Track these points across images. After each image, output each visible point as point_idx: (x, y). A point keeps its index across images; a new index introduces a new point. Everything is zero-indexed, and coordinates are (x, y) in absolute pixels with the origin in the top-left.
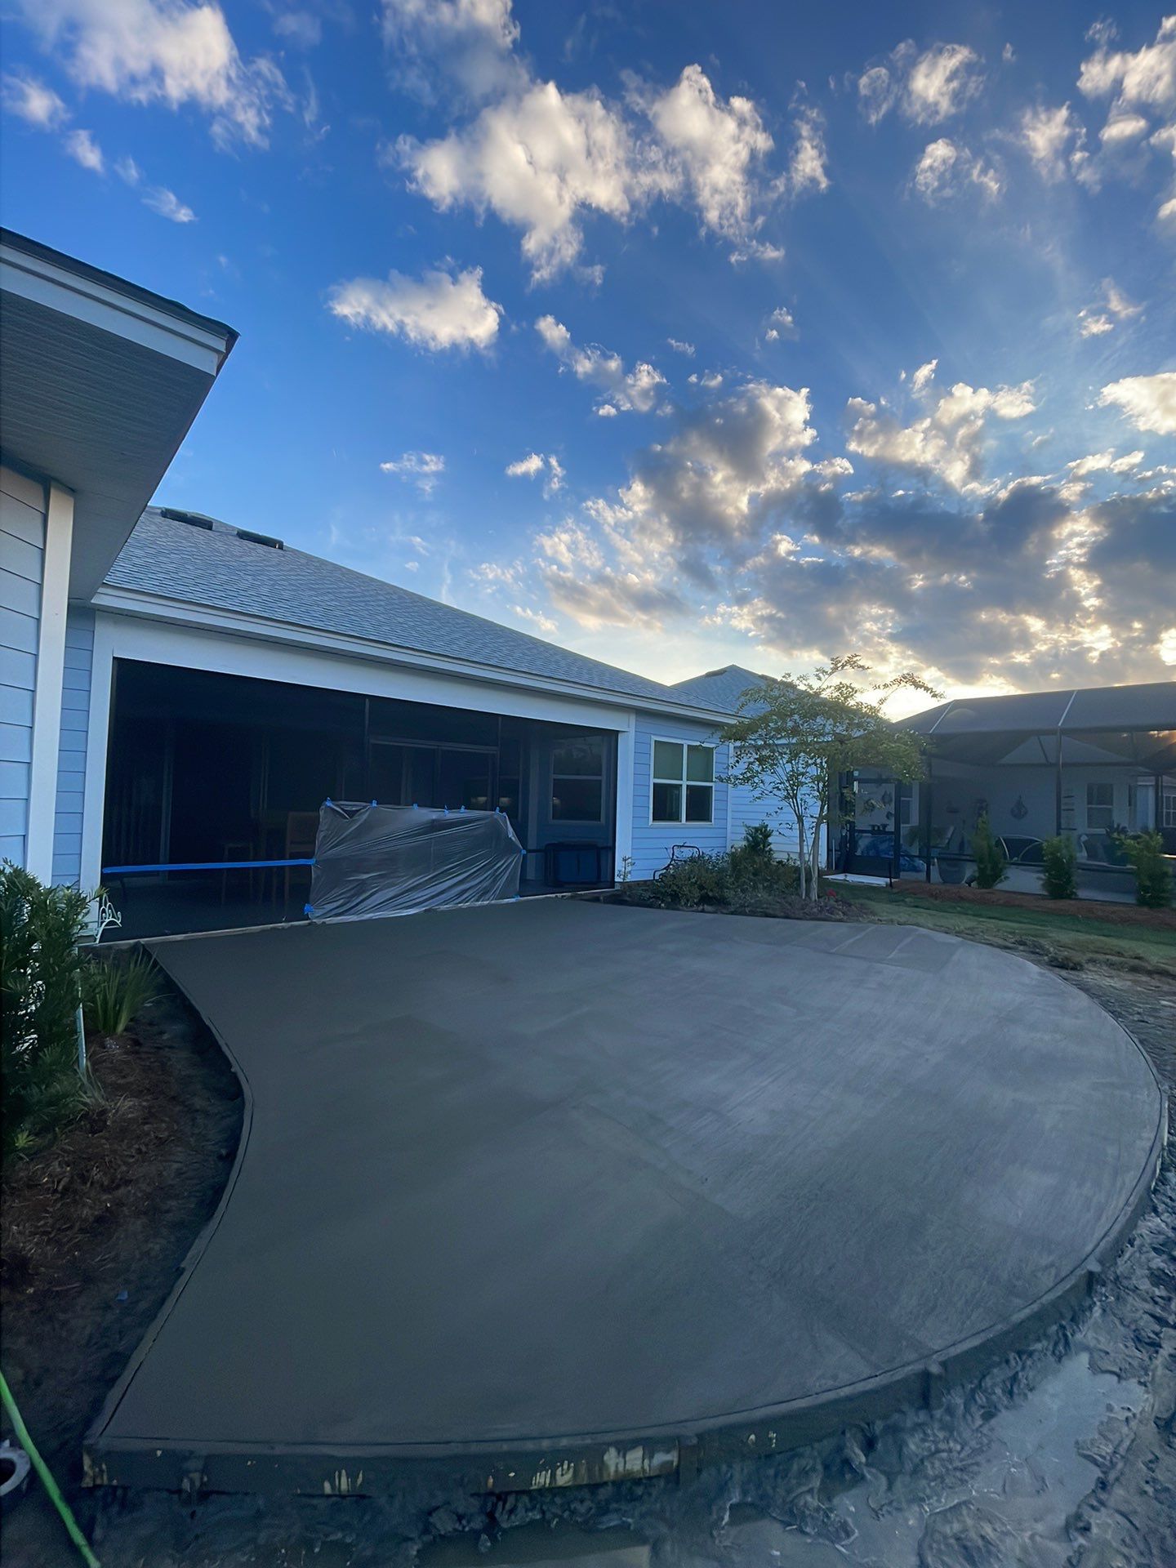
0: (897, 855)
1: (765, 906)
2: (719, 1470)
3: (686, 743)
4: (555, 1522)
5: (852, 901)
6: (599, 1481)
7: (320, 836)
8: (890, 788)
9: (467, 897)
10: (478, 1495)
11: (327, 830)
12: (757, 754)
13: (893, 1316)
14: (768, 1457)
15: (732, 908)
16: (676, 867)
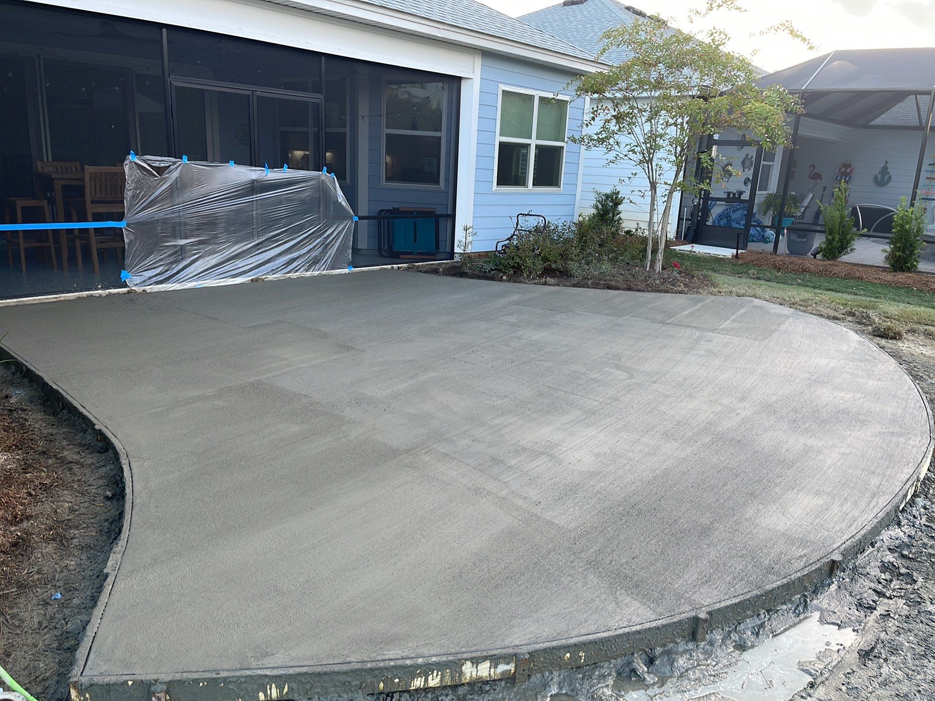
0: (748, 226)
1: (608, 278)
3: (537, 94)
5: (695, 273)
6: (458, 682)
7: (128, 194)
8: (752, 151)
9: (296, 267)
10: (373, 694)
11: (136, 189)
12: (615, 110)
13: (677, 586)
14: (578, 668)
15: (575, 281)
16: (520, 237)
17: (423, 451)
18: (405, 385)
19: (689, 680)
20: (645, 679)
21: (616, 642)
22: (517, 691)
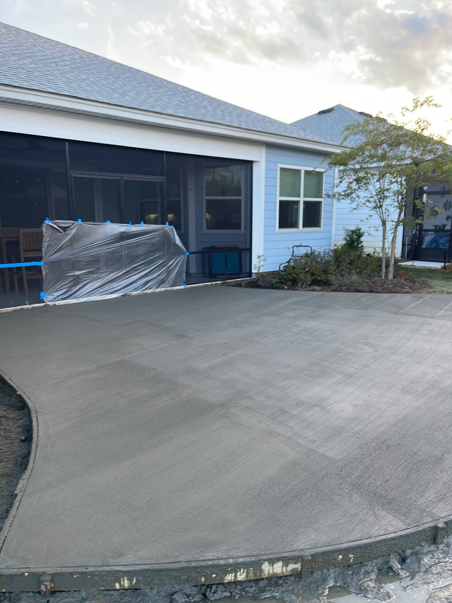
1: (356, 285)
2: (322, 573)
3: (303, 169)
4: (237, 597)
5: (417, 280)
6: (259, 577)
7: (45, 245)
9: (150, 286)
10: (197, 586)
11: (49, 241)
12: (355, 175)
13: (420, 503)
14: (349, 566)
15: (334, 287)
16: (295, 261)
17: (232, 405)
18: (219, 360)
19: (432, 574)
20: (399, 574)
21: (376, 546)
22: (303, 584)
